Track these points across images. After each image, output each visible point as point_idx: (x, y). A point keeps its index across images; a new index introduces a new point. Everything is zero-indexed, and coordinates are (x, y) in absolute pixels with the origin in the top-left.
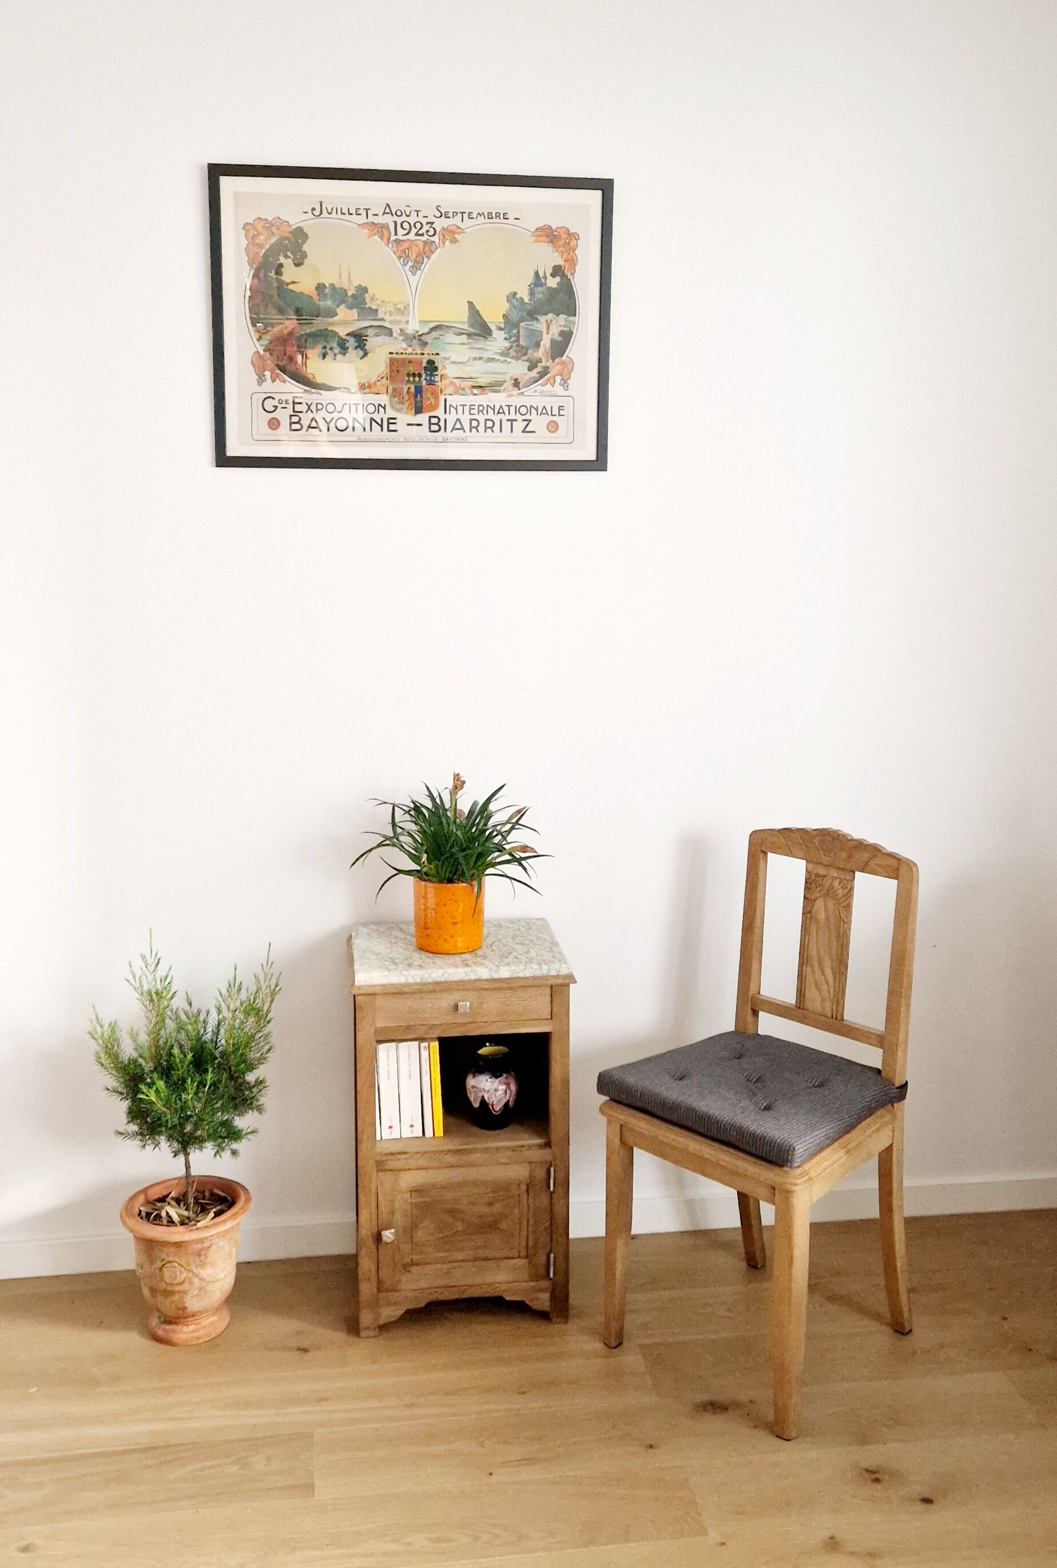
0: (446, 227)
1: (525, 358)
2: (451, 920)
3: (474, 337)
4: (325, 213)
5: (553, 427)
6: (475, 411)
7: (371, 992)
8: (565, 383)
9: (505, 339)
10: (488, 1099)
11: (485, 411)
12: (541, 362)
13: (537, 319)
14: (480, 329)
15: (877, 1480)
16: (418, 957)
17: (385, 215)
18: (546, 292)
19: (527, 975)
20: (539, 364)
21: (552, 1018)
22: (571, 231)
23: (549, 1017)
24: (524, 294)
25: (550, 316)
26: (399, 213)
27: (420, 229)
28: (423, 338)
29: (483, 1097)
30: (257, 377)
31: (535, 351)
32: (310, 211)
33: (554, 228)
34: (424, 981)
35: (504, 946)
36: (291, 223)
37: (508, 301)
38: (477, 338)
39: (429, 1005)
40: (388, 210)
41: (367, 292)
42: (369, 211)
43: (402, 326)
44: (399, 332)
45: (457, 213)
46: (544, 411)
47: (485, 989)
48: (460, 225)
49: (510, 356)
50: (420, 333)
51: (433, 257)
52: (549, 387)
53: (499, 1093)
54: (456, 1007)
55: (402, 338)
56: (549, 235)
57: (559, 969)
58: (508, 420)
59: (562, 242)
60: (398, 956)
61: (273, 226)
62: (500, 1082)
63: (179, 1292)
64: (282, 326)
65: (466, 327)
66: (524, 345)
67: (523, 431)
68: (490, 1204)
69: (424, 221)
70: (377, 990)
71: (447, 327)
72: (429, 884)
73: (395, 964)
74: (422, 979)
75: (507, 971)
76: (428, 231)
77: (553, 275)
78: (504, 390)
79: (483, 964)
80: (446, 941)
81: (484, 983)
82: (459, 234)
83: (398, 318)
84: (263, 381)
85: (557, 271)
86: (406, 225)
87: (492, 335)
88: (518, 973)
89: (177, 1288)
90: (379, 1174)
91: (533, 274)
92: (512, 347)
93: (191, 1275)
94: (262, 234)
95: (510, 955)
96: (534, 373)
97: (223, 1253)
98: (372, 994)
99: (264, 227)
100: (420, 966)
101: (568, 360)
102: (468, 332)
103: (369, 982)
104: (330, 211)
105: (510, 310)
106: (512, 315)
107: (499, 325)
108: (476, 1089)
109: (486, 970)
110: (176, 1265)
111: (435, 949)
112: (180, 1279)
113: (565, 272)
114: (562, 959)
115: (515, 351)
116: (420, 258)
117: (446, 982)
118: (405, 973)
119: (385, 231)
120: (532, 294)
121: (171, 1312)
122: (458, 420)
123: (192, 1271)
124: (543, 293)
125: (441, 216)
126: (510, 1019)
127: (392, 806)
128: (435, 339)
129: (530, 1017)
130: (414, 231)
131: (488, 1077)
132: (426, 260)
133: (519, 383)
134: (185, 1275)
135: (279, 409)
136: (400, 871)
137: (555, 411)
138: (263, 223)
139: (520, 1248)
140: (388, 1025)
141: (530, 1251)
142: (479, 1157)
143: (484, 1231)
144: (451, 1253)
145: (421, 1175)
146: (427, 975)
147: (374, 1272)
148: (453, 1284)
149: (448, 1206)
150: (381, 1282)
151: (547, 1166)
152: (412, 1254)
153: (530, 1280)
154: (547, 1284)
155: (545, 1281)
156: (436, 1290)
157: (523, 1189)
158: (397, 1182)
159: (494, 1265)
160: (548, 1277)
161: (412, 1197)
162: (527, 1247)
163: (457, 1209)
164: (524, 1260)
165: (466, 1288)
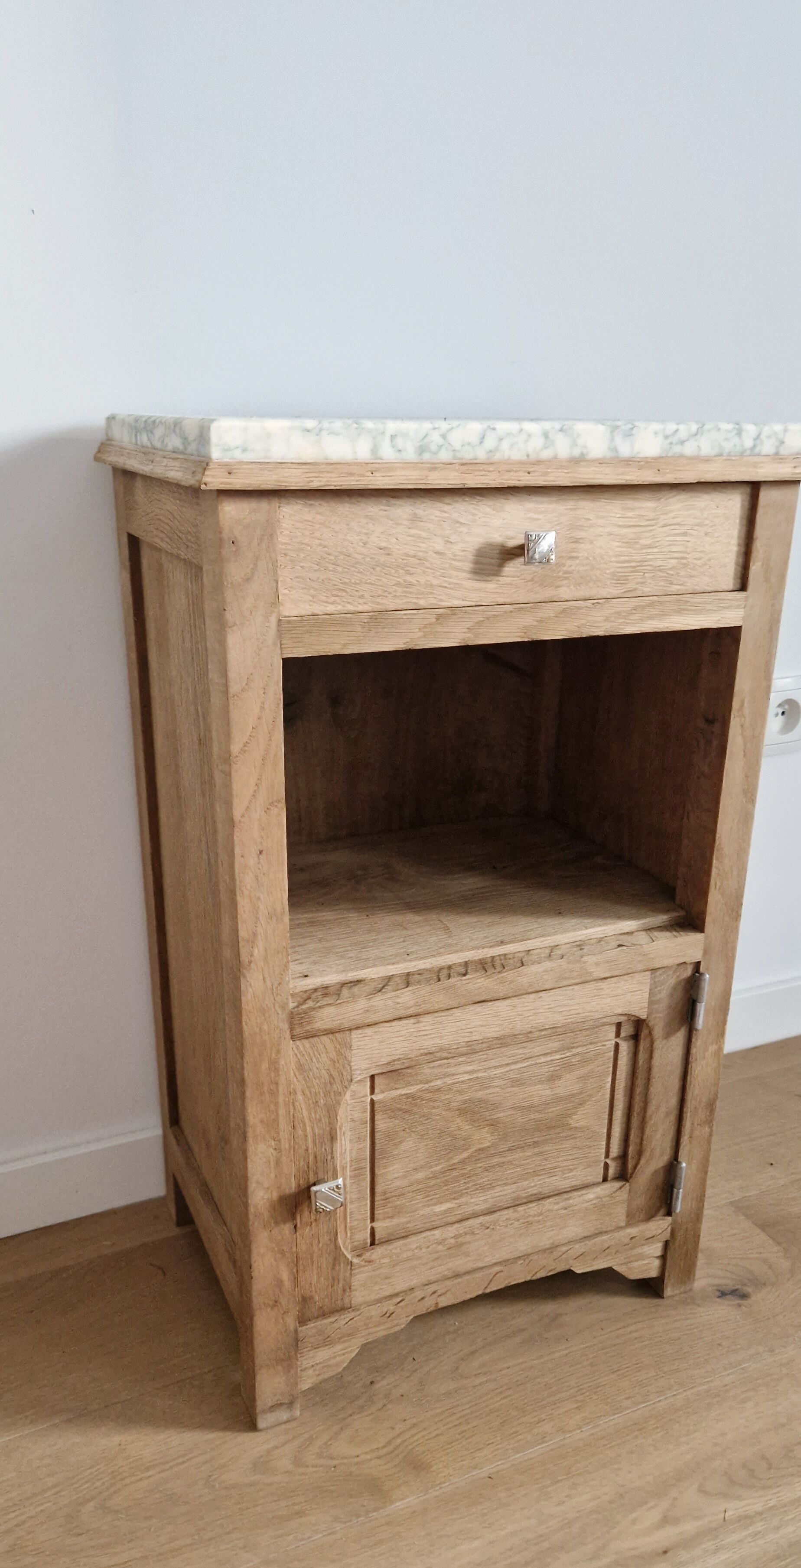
7: (268, 488)
21: (741, 586)
23: (736, 584)
34: (427, 456)
39: (437, 544)
47: (595, 492)
74: (422, 449)
75: (656, 433)
81: (594, 469)
88: (682, 443)
90: (297, 1042)
98: (270, 494)
117: (491, 463)
126: (647, 590)
129: (690, 585)
139: (608, 1161)
140: (317, 609)
141: (630, 1165)
142: (544, 971)
143: (536, 1139)
144: (463, 1200)
145: (403, 1033)
146: (436, 439)
147: (287, 1284)
148: (471, 1265)
149: (461, 1098)
150: (305, 1300)
151: (688, 972)
152: (373, 1219)
153: (629, 1224)
154: (661, 1226)
155: (658, 1221)
156: (433, 1288)
157: (623, 1034)
158: (341, 1060)
159: (556, 1207)
160: (662, 1211)
161: (376, 1091)
162: (623, 1157)
163: (481, 1100)
164: (617, 1184)
165: (497, 1269)
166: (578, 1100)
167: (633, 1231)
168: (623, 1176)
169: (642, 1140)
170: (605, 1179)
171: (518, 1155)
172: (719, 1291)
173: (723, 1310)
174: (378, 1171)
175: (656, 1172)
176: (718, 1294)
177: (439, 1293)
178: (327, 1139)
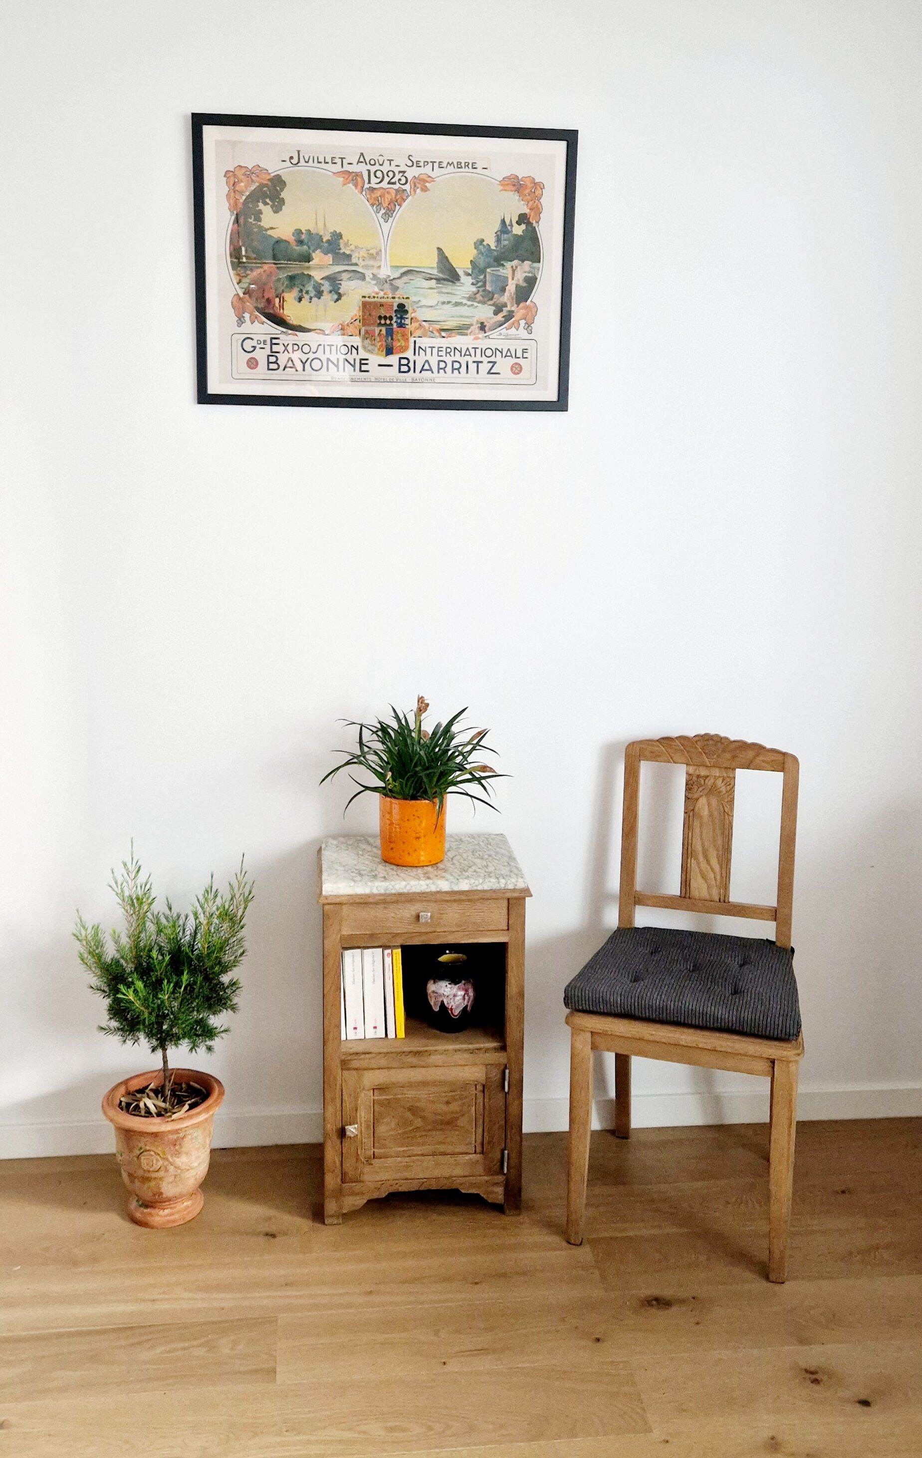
0: (417, 176)
1: (491, 302)
2: (415, 835)
3: (442, 282)
4: (302, 162)
5: (517, 369)
6: (443, 353)
7: (338, 902)
8: (529, 327)
9: (473, 284)
10: (448, 1004)
11: (452, 353)
12: (506, 306)
13: (503, 265)
14: (449, 274)
15: (816, 1381)
16: (382, 869)
17: (359, 164)
18: (512, 239)
19: (486, 888)
20: (504, 309)
21: (508, 929)
22: (537, 181)
23: (507, 928)
24: (491, 241)
25: (516, 262)
26: (372, 162)
27: (392, 178)
28: (393, 282)
29: (442, 1002)
30: (237, 319)
31: (501, 296)
32: (288, 160)
33: (520, 178)
34: (387, 892)
35: (465, 860)
36: (270, 172)
37: (475, 248)
38: (446, 282)
39: (393, 915)
40: (362, 157)
41: (341, 238)
42: (344, 160)
43: (375, 271)
44: (371, 276)
45: (427, 162)
46: (508, 354)
47: (448, 901)
48: (430, 173)
49: (477, 300)
50: (392, 278)
51: (405, 204)
52: (513, 331)
53: (457, 998)
54: (418, 917)
55: (374, 282)
56: (516, 184)
57: (515, 883)
58: (474, 362)
59: (527, 191)
60: (364, 868)
61: (253, 173)
62: (459, 989)
63: (155, 1178)
64: (261, 269)
65: (435, 272)
66: (490, 290)
67: (489, 373)
68: (448, 1103)
69: (396, 170)
70: (344, 900)
71: (417, 272)
72: (394, 801)
73: (361, 875)
74: (386, 890)
75: (467, 884)
76: (400, 180)
77: (519, 223)
78: (470, 333)
79: (444, 877)
80: (409, 854)
81: (444, 895)
82: (429, 183)
83: (371, 263)
84: (243, 323)
85: (522, 219)
86: (379, 174)
87: (459, 280)
88: (477, 886)
89: (154, 1175)
90: (344, 1071)
91: (500, 222)
92: (479, 291)
93: (166, 1163)
94: (242, 182)
95: (470, 869)
96: (500, 317)
97: (197, 1143)
98: (338, 904)
99: (244, 174)
100: (384, 877)
101: (532, 305)
102: (437, 277)
103: (335, 893)
104: (307, 160)
105: (477, 256)
106: (479, 260)
107: (467, 270)
108: (435, 994)
109: (447, 882)
110: (152, 1153)
111: (400, 862)
112: (156, 1167)
113: (531, 220)
114: (520, 874)
115: (481, 295)
116: (393, 206)
117: (408, 894)
118: (370, 884)
119: (359, 179)
120: (498, 240)
121: (148, 1196)
122: (427, 361)
123: (167, 1159)
124: (508, 240)
125: (413, 166)
126: (469, 929)
127: (360, 726)
128: (405, 283)
129: (486, 928)
130: (387, 179)
131: (447, 983)
132: (398, 207)
133: (485, 326)
134: (160, 1163)
135: (257, 348)
136: (367, 788)
137: (519, 354)
138: (243, 171)
139: (477, 1144)
140: (353, 933)
141: (485, 1148)
142: (438, 1059)
143: (442, 1128)
144: (411, 1147)
145: (383, 1074)
146: (390, 887)
147: (338, 1165)
148: (412, 1176)
149: (409, 1104)
150: (345, 1173)
151: (502, 1068)
152: (374, 1147)
153: (485, 1175)
154: (500, 1178)
155: (499, 1176)
156: (398, 1182)
157: (478, 1089)
158: (362, 1081)
159: (451, 1160)
160: (501, 1172)
161: (375, 1095)
162: (483, 1143)
163: (417, 1107)
164: (480, 1156)
165: (424, 1180)
166: (462, 1114)
167: (486, 1178)
168: (482, 1153)
170: (475, 1152)
171: (434, 1133)
174: (377, 1128)
177: (400, 1186)
178: (354, 1108)
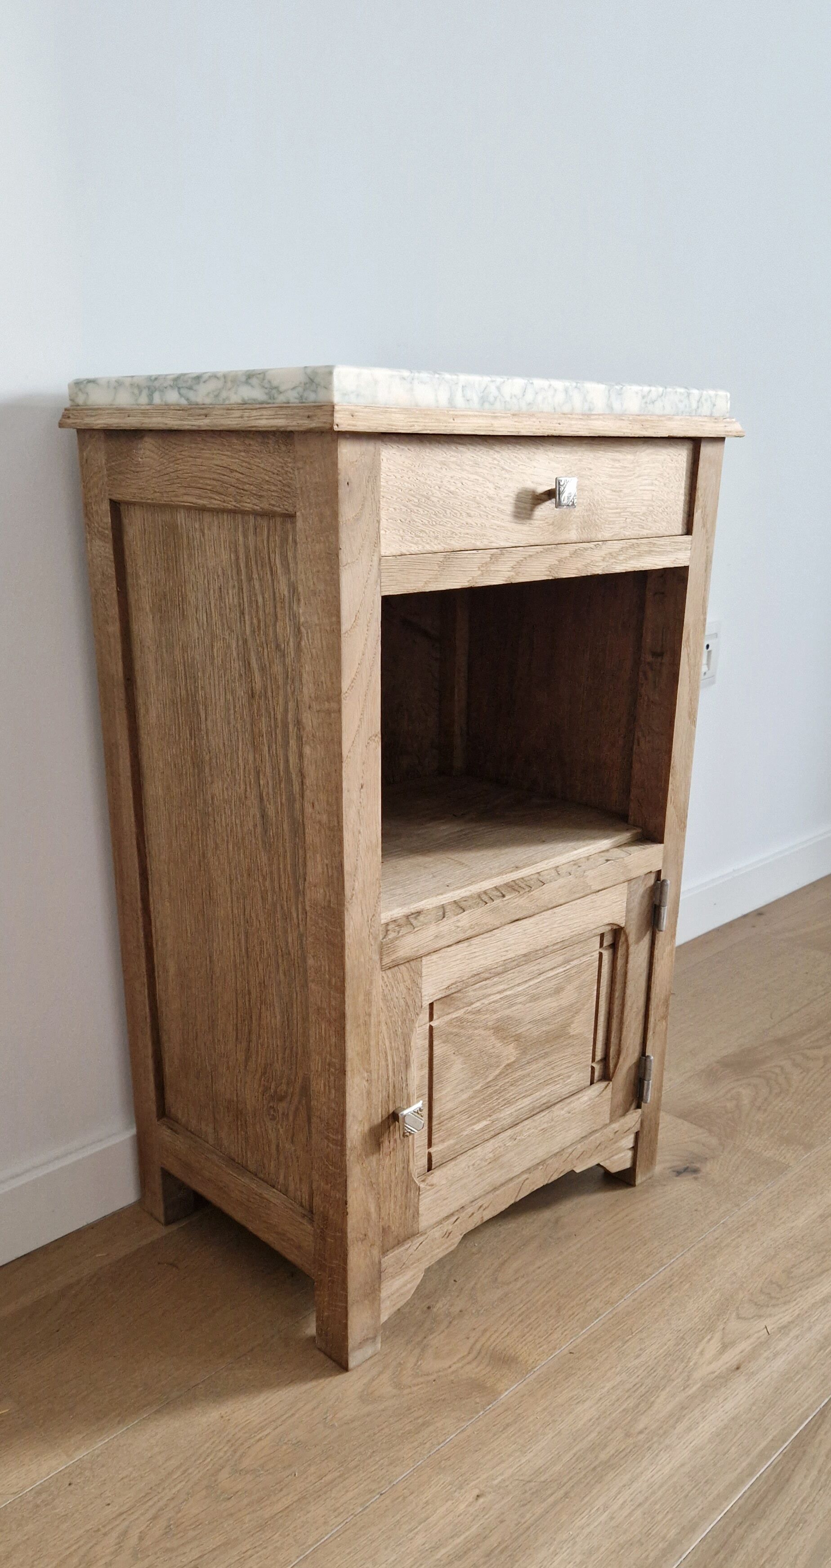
21: (687, 532)
90: (385, 974)
139: (594, 1065)
141: (611, 1066)
142: (560, 888)
143: (547, 1050)
144: (494, 1117)
145: (459, 957)
147: (374, 1215)
148: (504, 1177)
149: (495, 1017)
150: (385, 1231)
151: (651, 881)
152: (430, 1145)
153: (612, 1121)
154: (633, 1118)
155: (632, 1113)
156: (480, 1202)
157: (605, 944)
158: (415, 986)
159: (563, 1112)
160: (633, 1106)
161: (435, 1017)
162: (605, 1059)
163: (509, 1018)
164: (604, 1084)
165: (525, 1176)
166: (573, 1010)
167: (615, 1126)
168: (606, 1076)
169: (620, 1040)
170: (592, 1083)
171: (534, 1067)
172: (674, 1171)
173: (685, 1185)
174: (436, 1096)
175: (630, 1068)
176: (675, 1173)
177: (484, 1207)
178: (403, 1066)
